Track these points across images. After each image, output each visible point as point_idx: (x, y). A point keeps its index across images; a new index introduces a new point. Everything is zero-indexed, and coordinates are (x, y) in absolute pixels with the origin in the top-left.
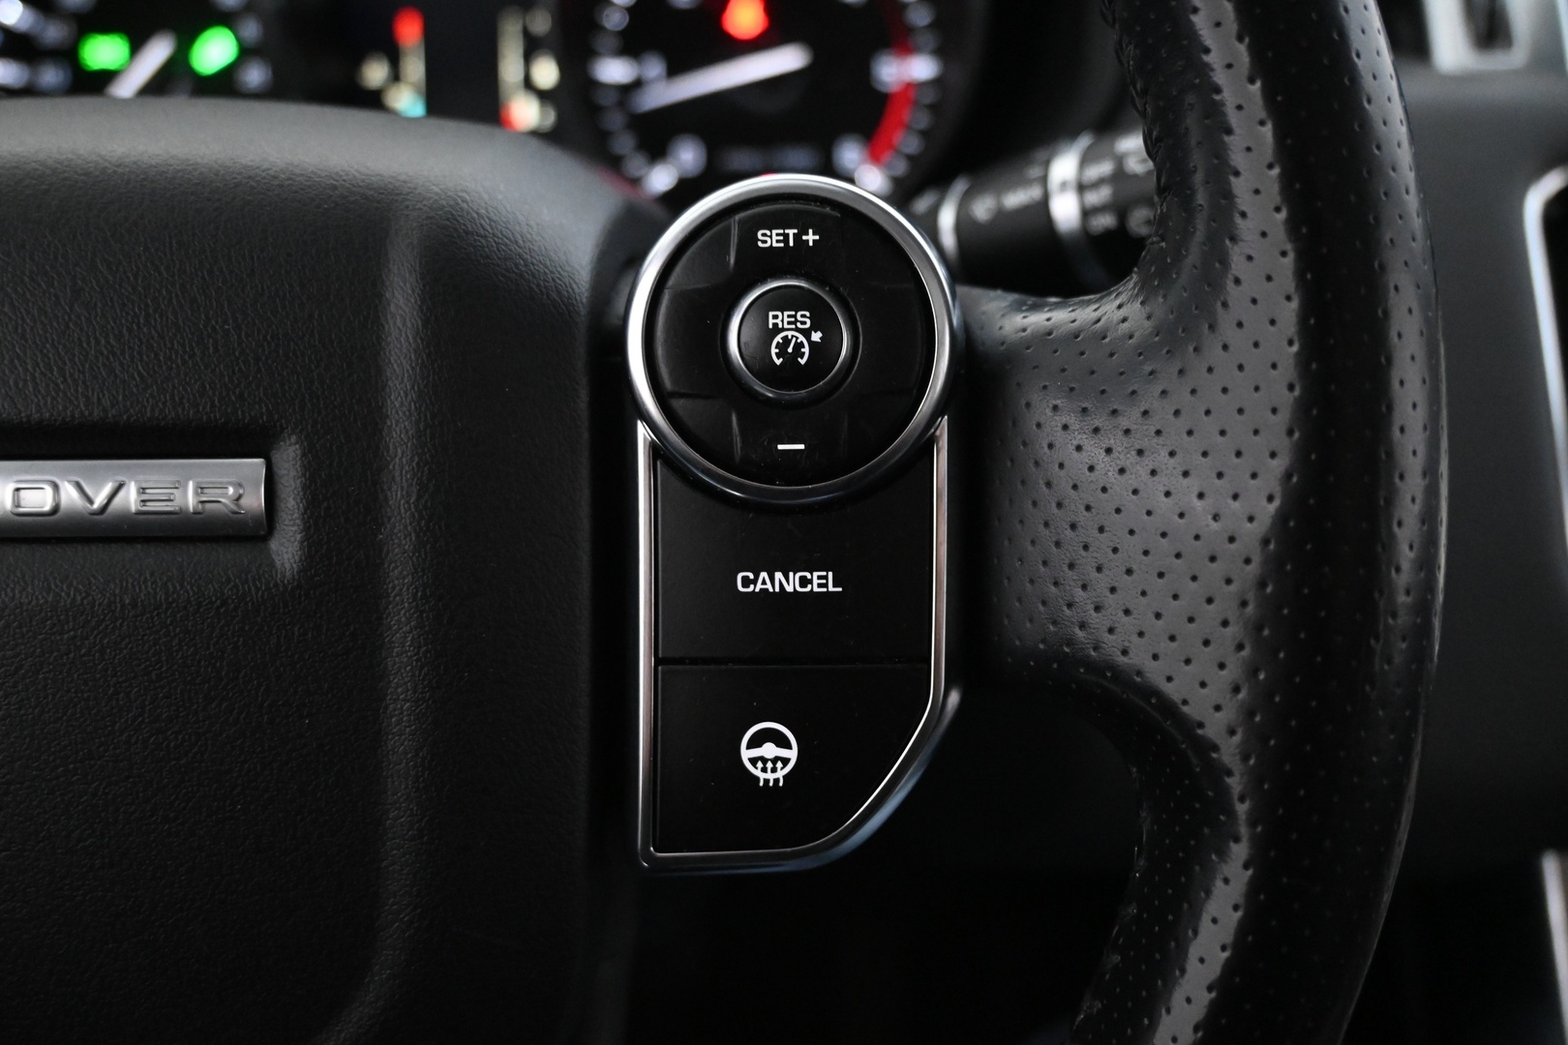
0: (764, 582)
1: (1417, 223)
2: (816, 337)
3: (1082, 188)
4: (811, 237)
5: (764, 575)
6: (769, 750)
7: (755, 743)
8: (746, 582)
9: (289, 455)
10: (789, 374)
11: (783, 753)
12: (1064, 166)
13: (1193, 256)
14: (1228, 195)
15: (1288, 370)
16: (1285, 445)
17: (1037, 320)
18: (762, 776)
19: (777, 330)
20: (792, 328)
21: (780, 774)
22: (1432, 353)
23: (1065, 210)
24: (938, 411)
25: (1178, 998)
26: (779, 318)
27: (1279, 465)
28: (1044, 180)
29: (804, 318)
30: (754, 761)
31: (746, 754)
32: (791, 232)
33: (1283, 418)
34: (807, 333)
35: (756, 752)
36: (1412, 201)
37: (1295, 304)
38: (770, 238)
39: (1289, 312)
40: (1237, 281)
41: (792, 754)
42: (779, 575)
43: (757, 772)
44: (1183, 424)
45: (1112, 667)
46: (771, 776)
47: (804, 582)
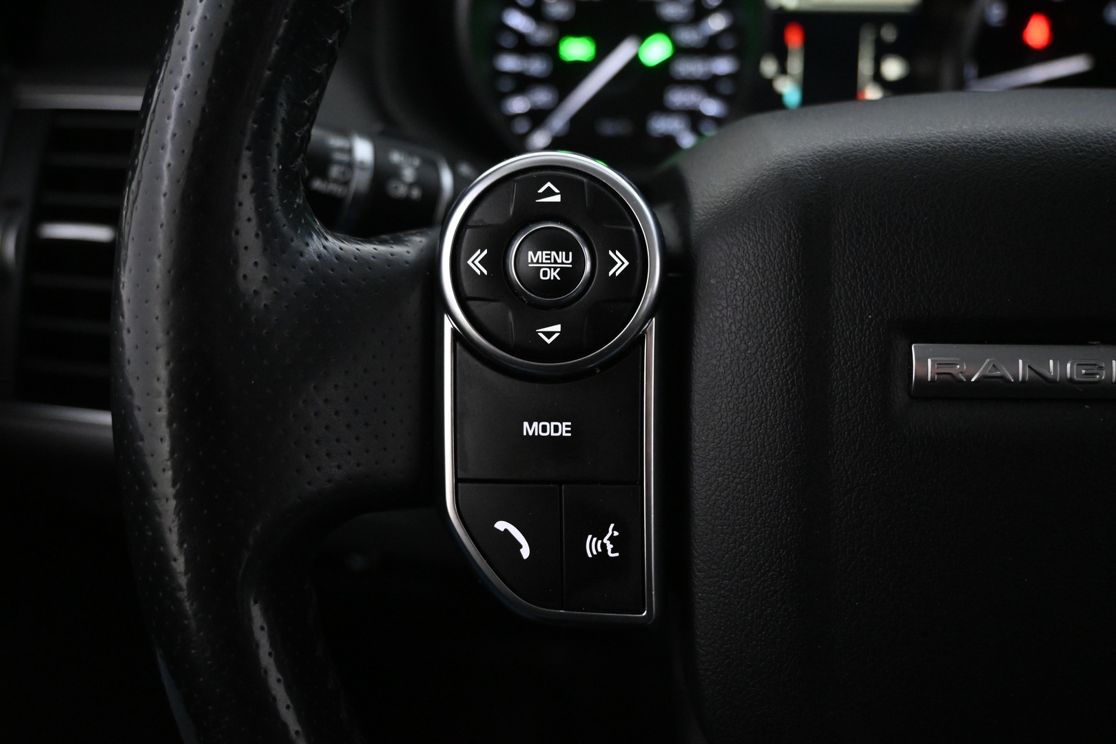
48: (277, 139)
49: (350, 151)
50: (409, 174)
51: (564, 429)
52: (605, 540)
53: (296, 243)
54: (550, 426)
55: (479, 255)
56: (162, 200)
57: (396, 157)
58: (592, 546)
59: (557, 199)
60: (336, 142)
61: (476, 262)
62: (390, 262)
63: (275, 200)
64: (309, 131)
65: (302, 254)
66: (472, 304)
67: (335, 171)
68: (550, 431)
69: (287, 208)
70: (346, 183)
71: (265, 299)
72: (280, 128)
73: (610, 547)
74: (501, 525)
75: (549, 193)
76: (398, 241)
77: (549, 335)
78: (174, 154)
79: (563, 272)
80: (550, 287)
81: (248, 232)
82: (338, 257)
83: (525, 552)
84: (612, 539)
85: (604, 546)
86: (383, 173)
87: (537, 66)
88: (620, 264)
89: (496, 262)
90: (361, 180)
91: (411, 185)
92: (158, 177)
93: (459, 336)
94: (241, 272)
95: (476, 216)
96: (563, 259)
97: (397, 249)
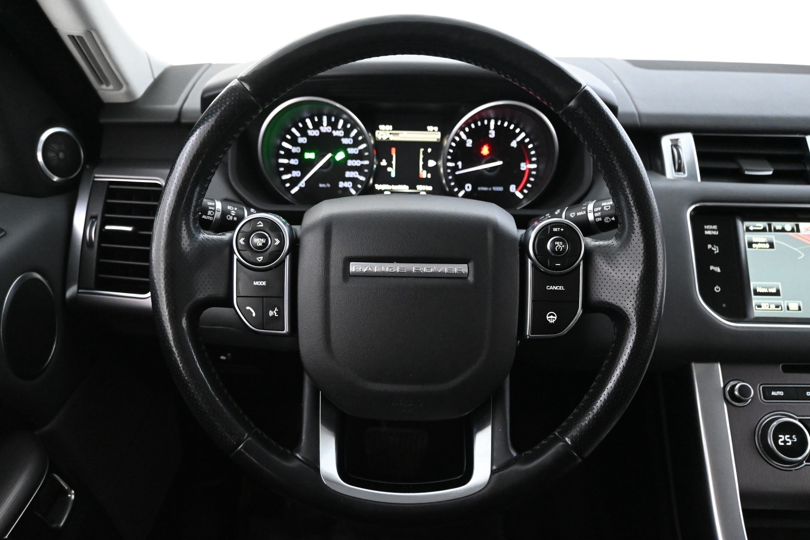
0: (551, 288)
1: (659, 217)
2: (563, 246)
3: (594, 212)
4: (562, 230)
5: (551, 287)
6: (552, 317)
7: (549, 315)
8: (548, 288)
9: (471, 264)
10: (559, 252)
11: (554, 317)
12: (590, 206)
13: (626, 233)
14: (633, 226)
15: (642, 254)
16: (641, 267)
17: (597, 243)
18: (550, 321)
19: (557, 245)
20: (559, 244)
21: (554, 321)
22: (663, 245)
23: (591, 217)
24: (582, 259)
25: (621, 361)
26: (557, 243)
27: (640, 269)
28: (586, 210)
29: (561, 243)
30: (549, 319)
31: (548, 318)
32: (559, 229)
33: (641, 262)
34: (562, 246)
35: (549, 317)
36: (658, 214)
37: (643, 244)
38: (555, 230)
39: (642, 245)
40: (633, 240)
41: (556, 318)
42: (554, 287)
43: (549, 321)
44: (624, 263)
45: (607, 302)
46: (552, 322)
47: (558, 288)
48: (192, 210)
49: (215, 206)
50: (233, 213)
51: (264, 283)
52: (275, 312)
53: (197, 236)
54: (260, 283)
55: (243, 239)
56: (164, 226)
57: (229, 207)
58: (271, 313)
59: (262, 226)
60: (210, 203)
61: (241, 241)
62: (221, 240)
63: (191, 225)
64: (202, 200)
65: (197, 239)
66: (241, 251)
67: (209, 213)
68: (261, 284)
69: (194, 227)
70: (213, 216)
71: (188, 249)
72: (193, 208)
73: (276, 313)
74: (248, 308)
75: (260, 224)
76: (223, 235)
77: (260, 259)
78: (167, 215)
79: (263, 244)
80: (260, 248)
81: (184, 233)
82: (207, 239)
83: (254, 315)
84: (276, 311)
85: (274, 313)
86: (225, 213)
87: (294, 162)
88: (278, 242)
89: (247, 241)
90: (218, 215)
91: (234, 216)
92: (163, 221)
93: (238, 260)
94: (182, 243)
95: (242, 230)
96: (263, 241)
97: (223, 237)
